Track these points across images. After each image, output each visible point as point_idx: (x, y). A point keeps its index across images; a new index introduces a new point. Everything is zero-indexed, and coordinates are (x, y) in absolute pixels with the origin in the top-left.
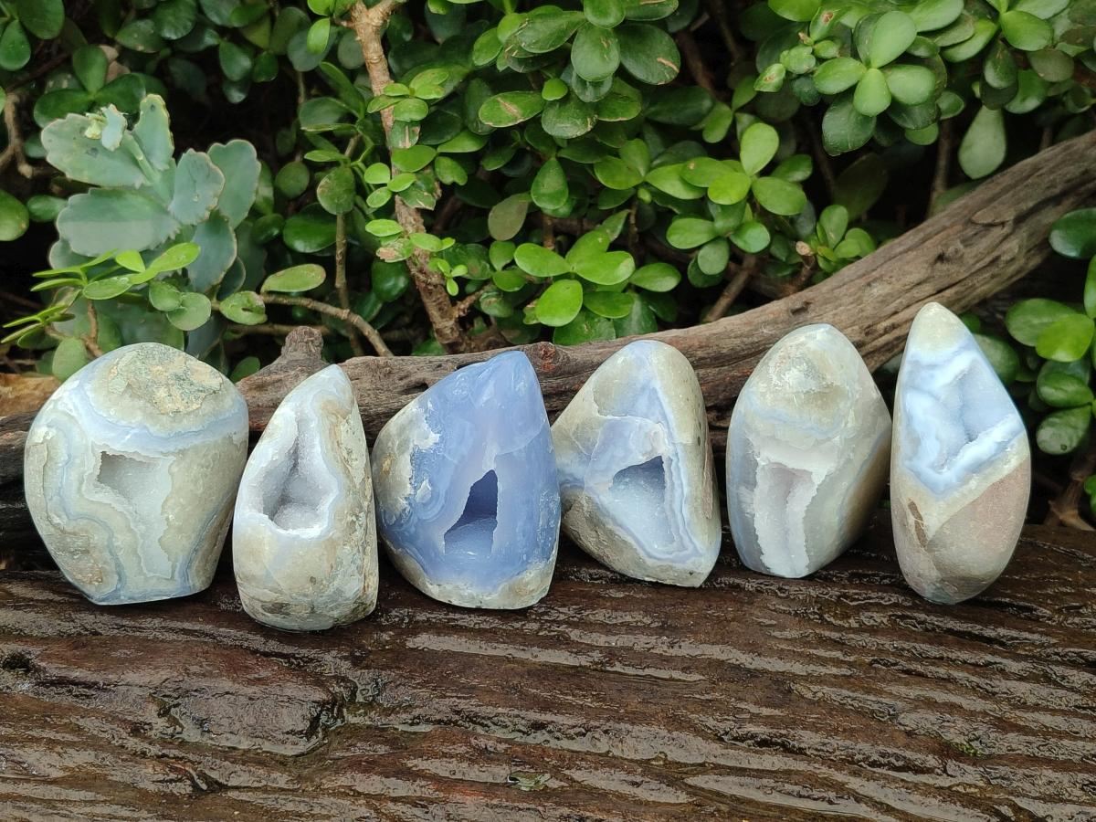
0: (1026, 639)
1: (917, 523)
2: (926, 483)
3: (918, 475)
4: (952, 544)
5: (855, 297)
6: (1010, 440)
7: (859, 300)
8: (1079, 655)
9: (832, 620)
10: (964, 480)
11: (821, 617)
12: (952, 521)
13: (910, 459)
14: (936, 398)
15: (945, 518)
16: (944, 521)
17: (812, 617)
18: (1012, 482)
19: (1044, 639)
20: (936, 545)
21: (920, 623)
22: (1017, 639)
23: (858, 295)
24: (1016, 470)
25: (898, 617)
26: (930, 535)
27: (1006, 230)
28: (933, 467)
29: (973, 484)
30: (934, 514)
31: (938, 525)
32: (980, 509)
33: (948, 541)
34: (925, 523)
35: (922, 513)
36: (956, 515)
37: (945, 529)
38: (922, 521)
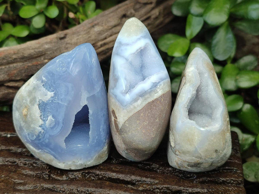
0: (144, 181)
1: (115, 120)
2: (119, 101)
3: (116, 97)
5: (87, 32)
6: (159, 82)
7: (88, 33)
8: (168, 188)
9: (54, 177)
10: (135, 100)
11: (49, 176)
12: (129, 120)
14: (127, 60)
15: (126, 118)
16: (125, 120)
17: (45, 176)
18: (158, 102)
19: (152, 180)
20: (123, 132)
21: (96, 175)
22: (140, 181)
23: (88, 31)
24: (161, 97)
25: (86, 173)
26: (120, 126)
27: (153, 6)
28: (122, 93)
29: (139, 102)
30: (122, 116)
31: (123, 122)
32: (142, 115)
33: (128, 130)
34: (118, 120)
35: (117, 116)
36: (131, 117)
37: (126, 124)
38: (117, 119)
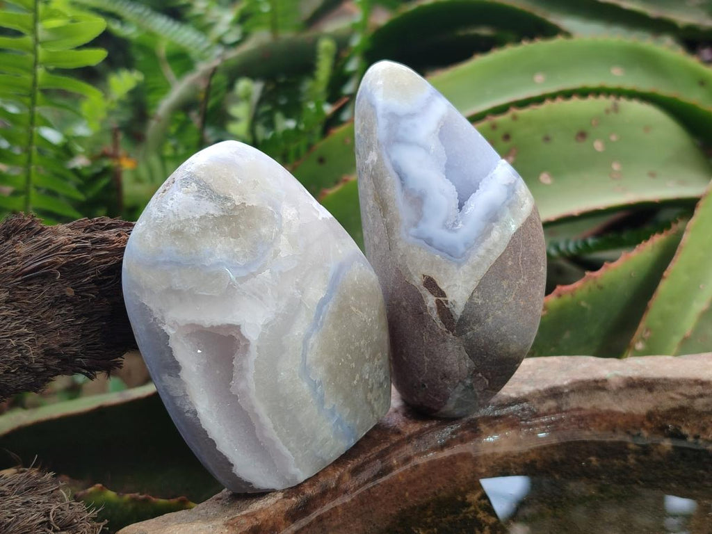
1: (439, 303)
2: (441, 249)
3: (429, 242)
4: (487, 315)
10: (484, 233)
12: (482, 286)
13: (416, 225)
15: (473, 284)
16: (471, 289)
20: (467, 324)
26: (458, 311)
29: (495, 235)
30: (459, 283)
31: (467, 296)
32: (510, 263)
33: (482, 314)
34: (450, 299)
35: (443, 288)
36: (485, 278)
37: (476, 299)
38: (445, 297)
